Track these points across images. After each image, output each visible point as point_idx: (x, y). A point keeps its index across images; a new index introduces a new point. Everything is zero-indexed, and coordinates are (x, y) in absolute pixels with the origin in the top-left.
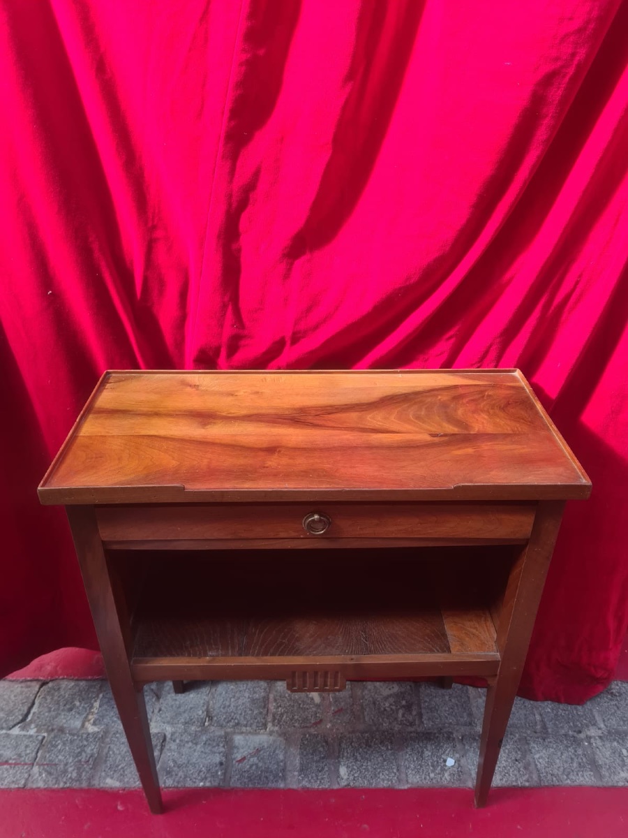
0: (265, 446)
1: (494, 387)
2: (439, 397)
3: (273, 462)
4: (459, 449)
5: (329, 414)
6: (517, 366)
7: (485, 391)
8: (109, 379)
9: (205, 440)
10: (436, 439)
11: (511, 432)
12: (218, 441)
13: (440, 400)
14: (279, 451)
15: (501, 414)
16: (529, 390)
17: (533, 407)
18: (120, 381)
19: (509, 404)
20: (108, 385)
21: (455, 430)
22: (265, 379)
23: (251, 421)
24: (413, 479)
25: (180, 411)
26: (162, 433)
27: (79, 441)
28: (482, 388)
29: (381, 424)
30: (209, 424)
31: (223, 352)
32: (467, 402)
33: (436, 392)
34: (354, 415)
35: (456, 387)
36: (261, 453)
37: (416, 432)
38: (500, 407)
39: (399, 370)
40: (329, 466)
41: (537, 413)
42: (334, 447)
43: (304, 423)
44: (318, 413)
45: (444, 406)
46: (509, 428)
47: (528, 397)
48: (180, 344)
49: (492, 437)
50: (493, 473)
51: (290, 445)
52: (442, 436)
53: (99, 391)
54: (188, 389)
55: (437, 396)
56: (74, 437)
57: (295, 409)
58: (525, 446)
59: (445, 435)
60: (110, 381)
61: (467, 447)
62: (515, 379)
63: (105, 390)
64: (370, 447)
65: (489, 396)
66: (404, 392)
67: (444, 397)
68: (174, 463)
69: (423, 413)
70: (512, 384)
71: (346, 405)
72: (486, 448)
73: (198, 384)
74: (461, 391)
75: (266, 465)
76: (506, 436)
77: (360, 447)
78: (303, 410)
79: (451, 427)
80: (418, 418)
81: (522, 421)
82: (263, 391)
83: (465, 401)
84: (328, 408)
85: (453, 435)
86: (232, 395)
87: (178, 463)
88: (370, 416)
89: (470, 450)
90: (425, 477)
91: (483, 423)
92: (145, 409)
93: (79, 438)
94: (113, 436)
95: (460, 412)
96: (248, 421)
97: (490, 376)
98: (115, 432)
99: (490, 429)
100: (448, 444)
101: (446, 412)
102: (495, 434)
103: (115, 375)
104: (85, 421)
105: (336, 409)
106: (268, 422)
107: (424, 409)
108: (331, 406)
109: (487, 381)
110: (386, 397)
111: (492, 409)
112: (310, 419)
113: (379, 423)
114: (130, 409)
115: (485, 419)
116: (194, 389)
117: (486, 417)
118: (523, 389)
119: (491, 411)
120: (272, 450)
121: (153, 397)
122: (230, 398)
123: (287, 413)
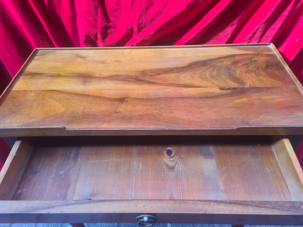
0: (119, 97)
1: (257, 55)
2: (225, 63)
3: (123, 108)
4: (239, 98)
5: (159, 75)
6: (271, 42)
7: (252, 58)
8: (37, 53)
9: (83, 93)
10: (224, 92)
11: (270, 86)
12: (91, 94)
13: (225, 64)
14: (127, 101)
15: (264, 73)
16: (280, 57)
17: (283, 68)
18: (42, 55)
19: (268, 66)
20: (36, 57)
21: (233, 84)
22: (123, 52)
23: (112, 80)
24: (209, 121)
25: (72, 74)
26: (60, 88)
27: (11, 94)
28: (250, 56)
29: (189, 81)
30: (88, 82)
31: (99, 37)
32: (242, 66)
33: (222, 59)
34: (173, 75)
35: (234, 56)
36: (116, 103)
37: (211, 87)
38: (262, 69)
39: (200, 46)
40: (156, 111)
41: (286, 72)
42: (160, 98)
43: (143, 81)
44: (152, 74)
45: (228, 68)
46: (269, 83)
47: (279, 62)
48: (76, 32)
49: (258, 90)
50: (262, 117)
51: (133, 97)
52: (227, 89)
53: (30, 61)
54: (80, 60)
55: (223, 62)
56: (9, 91)
57: (139, 72)
58: (281, 96)
59: (229, 89)
60: (37, 55)
61: (244, 97)
62: (269, 50)
63: (33, 61)
64: (183, 98)
65: (255, 61)
66: (203, 59)
67: (227, 62)
68: (63, 109)
69: (215, 73)
70: (268, 53)
71: (169, 68)
72: (256, 98)
73: (85, 56)
74: (237, 58)
75: (118, 111)
76: (268, 89)
77: (176, 98)
78: (143, 72)
79: (232, 83)
80: (212, 77)
81: (277, 78)
82: (122, 60)
83: (240, 64)
84: (158, 71)
85: (234, 88)
86: (104, 63)
87: (65, 109)
88: (183, 76)
89: (245, 100)
90: (217, 120)
91: (252, 80)
92: (53, 73)
93: (11, 92)
94: (31, 91)
95: (238, 72)
96: (110, 79)
97: (255, 48)
98: (32, 88)
99: (257, 84)
100: (231, 95)
101: (229, 73)
102: (261, 88)
103: (41, 50)
104: (17, 81)
105: (163, 71)
106: (122, 80)
107: (215, 71)
108: (160, 69)
109: (253, 51)
110: (193, 63)
111: (258, 70)
112: (147, 78)
113: (188, 81)
114: (44, 72)
115: (253, 77)
116: (83, 59)
117: (254, 76)
118: (275, 56)
119: (257, 71)
120: (122, 100)
121: (60, 64)
122: (102, 65)
123: (134, 74)
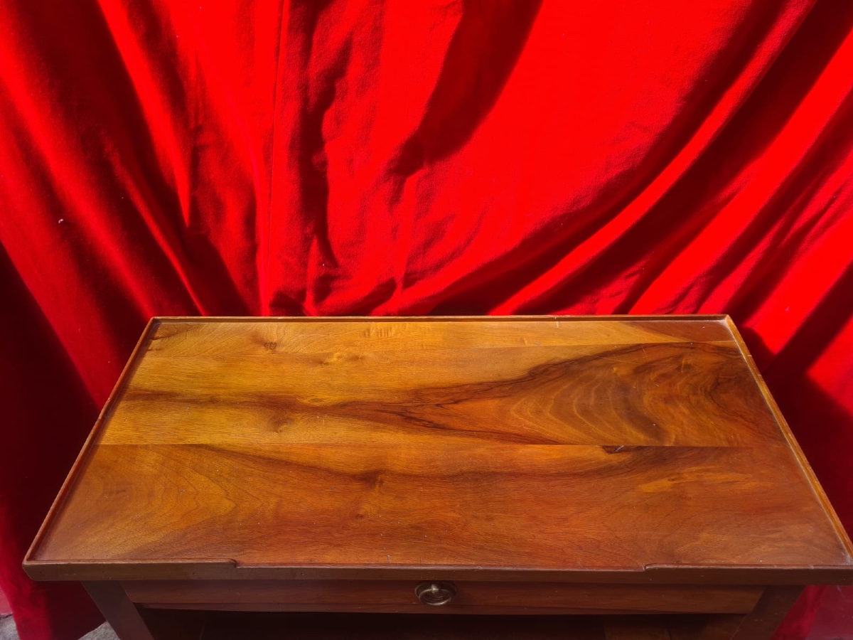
0: (361, 469)
1: (693, 347)
2: (615, 369)
3: (373, 504)
4: (649, 480)
5: (456, 402)
6: (726, 312)
7: (681, 356)
8: (155, 331)
9: (277, 456)
10: (615, 459)
11: (725, 444)
12: (294, 458)
13: (616, 374)
14: (381, 482)
15: (709, 405)
16: (747, 358)
17: (755, 390)
18: (169, 336)
19: (719, 384)
20: (154, 342)
21: (638, 437)
22: (368, 330)
23: (345, 415)
24: (580, 548)
25: (246, 395)
26: (216, 439)
27: (100, 455)
28: (677, 351)
29: (531, 424)
30: (284, 421)
31: (310, 296)
32: (657, 381)
33: (609, 359)
34: (489, 406)
35: (637, 348)
36: (356, 486)
37: (583, 443)
38: (705, 390)
39: (556, 317)
40: (453, 515)
41: (762, 402)
42: (462, 474)
43: (420, 420)
44: (441, 400)
45: (623, 387)
46: (722, 436)
47: (746, 370)
48: (252, 282)
49: (699, 454)
50: (704, 535)
51: (397, 469)
52: (621, 451)
53: (140, 355)
54: (262, 352)
55: (609, 366)
56: (93, 447)
57: (406, 392)
58: (750, 476)
59: (626, 450)
60: (157, 335)
61: (661, 477)
62: (722, 333)
63: (148, 354)
64: (516, 474)
65: (688, 366)
66: (563, 356)
67: (621, 369)
68: (227, 505)
69: (592, 401)
70: (719, 343)
71: (480, 384)
72: (690, 478)
73: (275, 340)
74: (646, 357)
75: (361, 512)
76: (720, 451)
77: (501, 474)
78: (419, 394)
79: (634, 432)
80: (585, 412)
81: (740, 419)
82: (365, 354)
83: (653, 376)
84: (455, 390)
85: (640, 448)
86: (321, 363)
87: (233, 505)
88: (515, 407)
89: (665, 484)
90: (599, 542)
91: (682, 424)
92: (198, 391)
93: (99, 450)
94: (146, 447)
95: (646, 400)
96: (340, 415)
97: (688, 326)
98: (152, 438)
99: (695, 439)
100: (630, 468)
101: (626, 401)
102: (702, 449)
103: (168, 323)
104: (112, 416)
105: (467, 391)
106: (368, 418)
107: (593, 394)
108: (459, 386)
109: (684, 336)
110: (538, 367)
111: (695, 394)
112: (430, 414)
113: (527, 422)
114: (177, 390)
115: (683, 414)
116: (269, 351)
117: (686, 411)
118: (736, 352)
119: (693, 398)
120: (370, 478)
121: (212, 366)
122: (318, 369)
123: (396, 399)
